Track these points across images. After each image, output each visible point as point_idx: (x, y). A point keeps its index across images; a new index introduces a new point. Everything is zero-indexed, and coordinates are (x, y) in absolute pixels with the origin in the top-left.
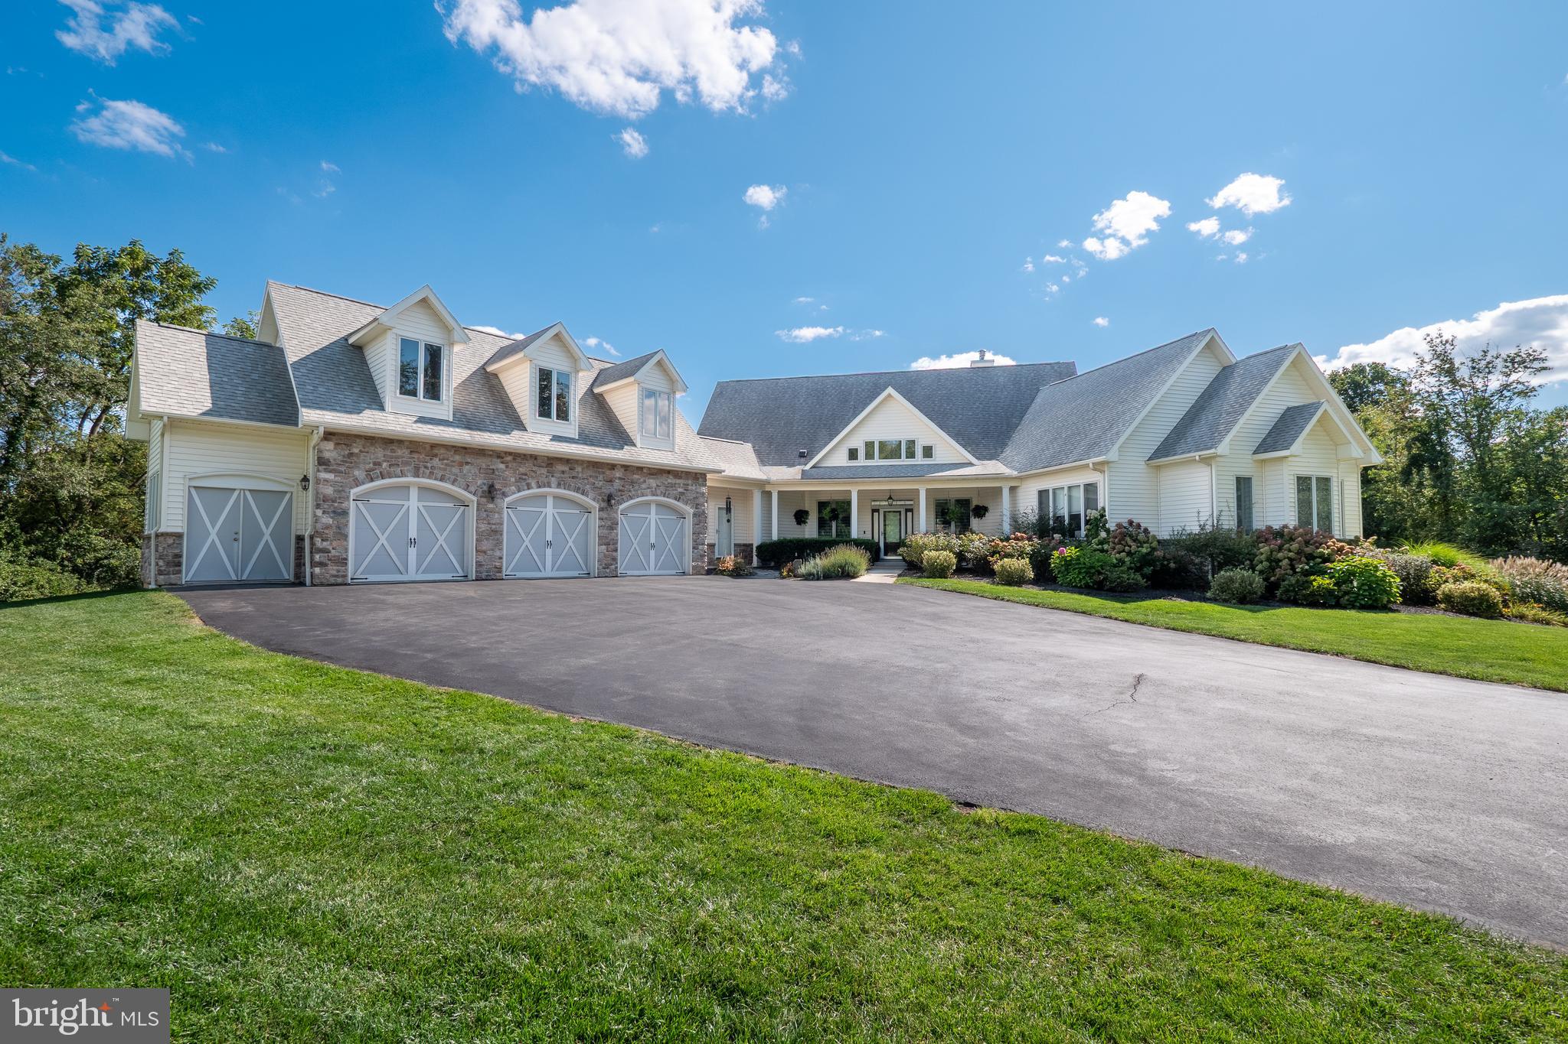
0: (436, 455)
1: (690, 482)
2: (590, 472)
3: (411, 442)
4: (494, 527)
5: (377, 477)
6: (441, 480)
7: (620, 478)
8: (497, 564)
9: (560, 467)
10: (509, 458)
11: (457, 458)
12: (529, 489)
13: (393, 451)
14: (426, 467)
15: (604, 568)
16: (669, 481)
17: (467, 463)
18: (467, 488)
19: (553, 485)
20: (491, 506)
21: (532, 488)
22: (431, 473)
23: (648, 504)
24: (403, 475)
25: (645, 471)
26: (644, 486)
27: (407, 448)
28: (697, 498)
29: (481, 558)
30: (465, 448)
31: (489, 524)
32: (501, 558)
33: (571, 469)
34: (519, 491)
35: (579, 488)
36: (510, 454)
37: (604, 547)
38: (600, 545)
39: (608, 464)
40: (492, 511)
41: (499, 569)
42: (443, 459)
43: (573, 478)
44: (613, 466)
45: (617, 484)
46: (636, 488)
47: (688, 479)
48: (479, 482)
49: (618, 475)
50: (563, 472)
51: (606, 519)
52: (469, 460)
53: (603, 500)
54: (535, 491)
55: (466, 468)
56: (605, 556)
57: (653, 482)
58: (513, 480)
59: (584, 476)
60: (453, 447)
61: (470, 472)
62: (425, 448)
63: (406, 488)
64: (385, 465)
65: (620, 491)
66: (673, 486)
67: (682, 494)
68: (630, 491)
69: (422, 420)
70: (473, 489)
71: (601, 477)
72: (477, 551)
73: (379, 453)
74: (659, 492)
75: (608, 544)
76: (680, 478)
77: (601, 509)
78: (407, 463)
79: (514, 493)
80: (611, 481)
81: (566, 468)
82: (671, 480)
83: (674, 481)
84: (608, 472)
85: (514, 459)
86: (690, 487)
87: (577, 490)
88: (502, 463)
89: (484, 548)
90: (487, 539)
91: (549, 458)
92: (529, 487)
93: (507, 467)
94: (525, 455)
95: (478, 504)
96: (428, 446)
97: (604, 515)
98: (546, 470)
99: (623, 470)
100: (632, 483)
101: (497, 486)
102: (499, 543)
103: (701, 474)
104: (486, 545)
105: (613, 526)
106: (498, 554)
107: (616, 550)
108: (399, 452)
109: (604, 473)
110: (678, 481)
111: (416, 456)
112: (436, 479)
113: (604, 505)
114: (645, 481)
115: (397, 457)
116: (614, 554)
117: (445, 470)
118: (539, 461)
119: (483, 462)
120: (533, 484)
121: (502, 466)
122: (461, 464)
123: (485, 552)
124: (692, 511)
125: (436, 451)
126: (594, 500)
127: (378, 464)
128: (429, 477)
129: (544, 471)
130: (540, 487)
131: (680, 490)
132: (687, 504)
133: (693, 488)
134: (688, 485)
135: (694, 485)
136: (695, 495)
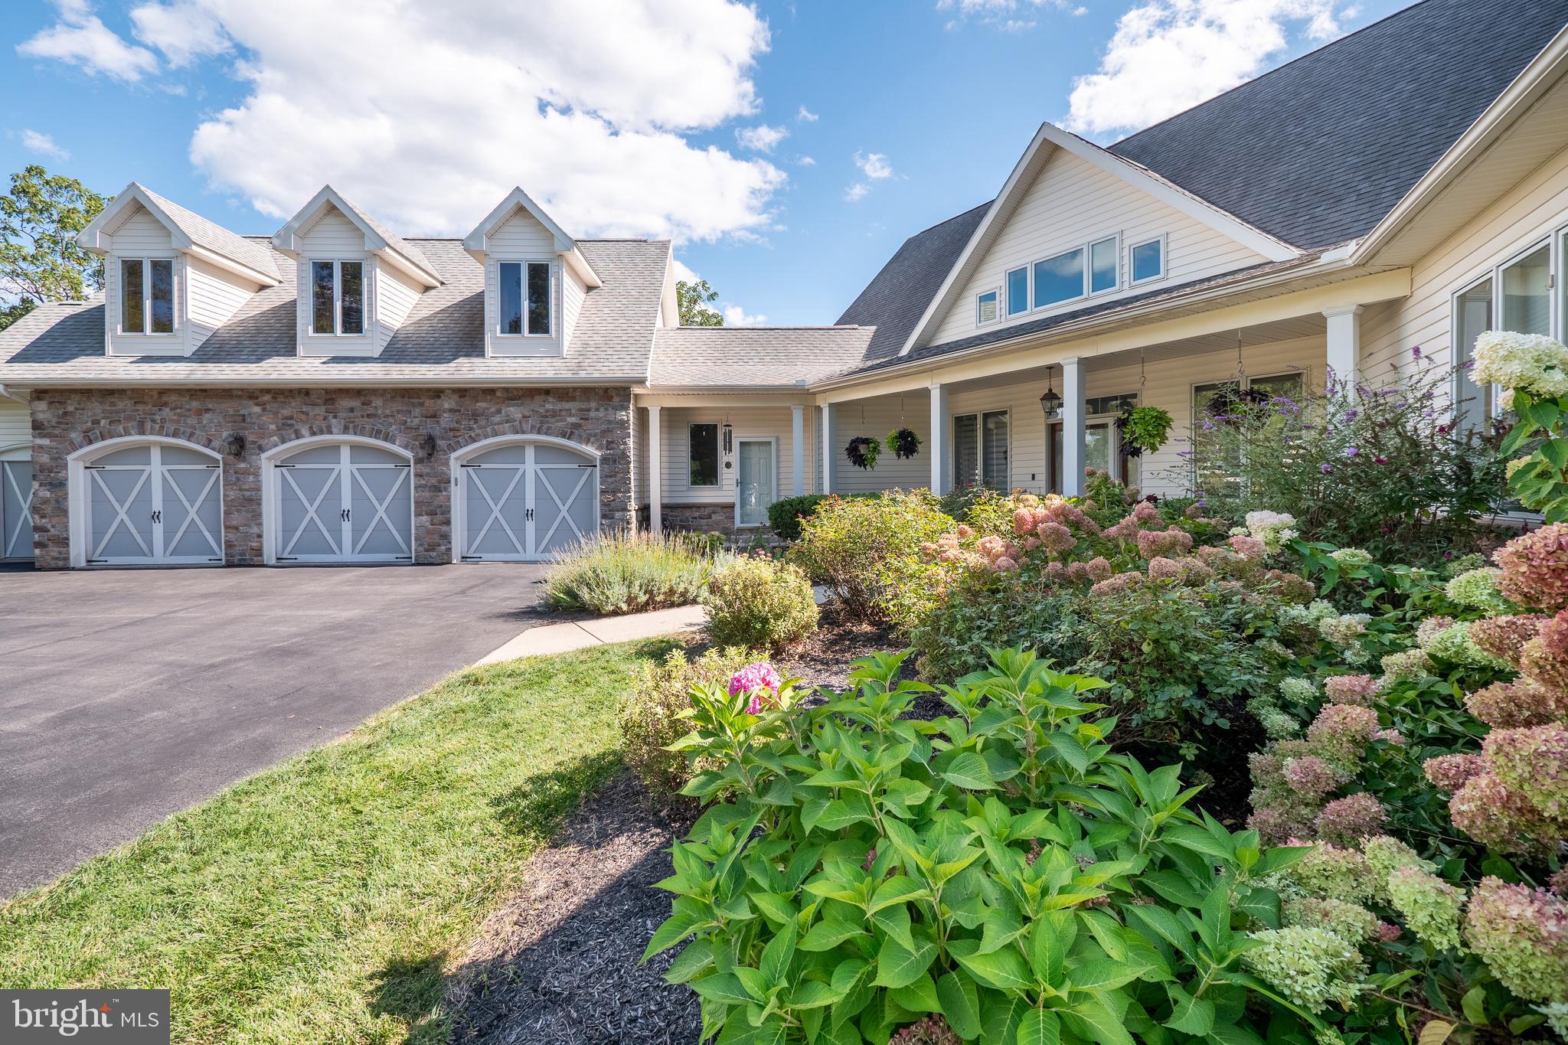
0: (166, 404)
1: (593, 405)
2: (396, 406)
3: (133, 390)
4: (248, 494)
5: (96, 440)
6: (175, 435)
7: (451, 411)
8: (254, 544)
9: (346, 403)
10: (267, 398)
11: (195, 404)
12: (298, 438)
13: (113, 404)
14: (153, 421)
15: (427, 550)
16: (549, 406)
17: (207, 410)
18: (208, 444)
19: (334, 430)
20: (242, 465)
21: (303, 437)
22: (162, 427)
23: (517, 447)
24: (127, 433)
25: (498, 394)
26: (497, 419)
27: (130, 398)
28: (609, 431)
29: (232, 536)
30: (205, 391)
31: (241, 490)
32: (260, 536)
33: (363, 404)
34: (283, 442)
35: (379, 432)
36: (268, 391)
37: (425, 518)
38: (418, 515)
39: (429, 390)
40: (246, 472)
41: (259, 552)
42: (175, 408)
43: (368, 416)
44: (436, 392)
45: (446, 419)
46: (483, 422)
47: (588, 400)
48: (225, 434)
49: (446, 406)
50: (352, 410)
51: (428, 474)
52: (210, 406)
53: (422, 447)
54: (308, 440)
55: (208, 416)
56: (429, 532)
57: (515, 412)
58: (273, 427)
59: (388, 412)
60: (189, 390)
61: (211, 421)
62: (152, 397)
64: (103, 422)
65: (451, 430)
66: (554, 414)
67: (577, 426)
68: (471, 429)
69: (146, 359)
70: (216, 443)
71: (417, 411)
72: (226, 527)
73: (96, 408)
74: (527, 427)
75: (432, 513)
76: (573, 399)
77: (418, 461)
78: (129, 418)
79: (276, 445)
80: (434, 416)
81: (355, 403)
82: (552, 404)
83: (559, 406)
84: (428, 403)
85: (274, 398)
86: (592, 414)
87: (376, 434)
88: (257, 405)
89: (235, 523)
90: (238, 511)
91: (327, 391)
92: (298, 436)
93: (264, 410)
94: (291, 391)
95: (225, 464)
96: (155, 393)
97: (425, 469)
98: (323, 408)
99: (456, 397)
100: (475, 416)
101: (251, 438)
102: (257, 517)
103: (616, 388)
104: (236, 519)
105: (442, 484)
106: (255, 530)
107: (448, 523)
108: (121, 405)
109: (422, 404)
110: (566, 405)
111: (140, 407)
112: (167, 435)
113: (422, 454)
114: (499, 411)
115: (117, 412)
116: (444, 528)
117: (178, 422)
118: (313, 397)
119: (229, 407)
120: (305, 431)
121: (257, 409)
122: (200, 413)
123: (237, 528)
124: (597, 454)
125: (165, 398)
126: (406, 447)
127: (96, 422)
128: (159, 434)
129: (320, 410)
130: (313, 434)
131: (572, 420)
132: (587, 442)
133: (601, 414)
134: (589, 410)
135: (602, 409)
136: (604, 427)
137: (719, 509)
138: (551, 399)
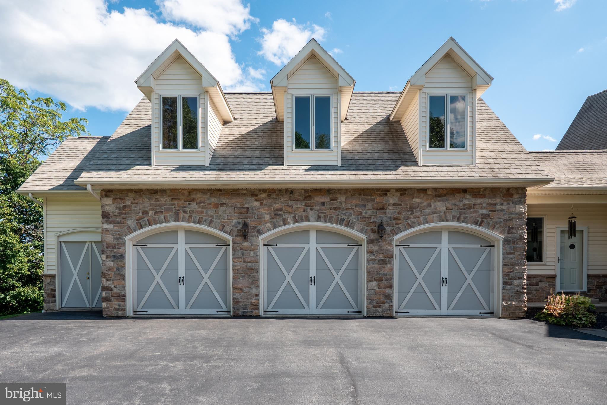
0: (193, 200)
1: (498, 200)
2: (356, 201)
3: (171, 190)
4: (249, 264)
5: (145, 225)
6: (199, 222)
7: (395, 205)
8: (253, 301)
9: (319, 199)
10: (264, 195)
11: (213, 200)
12: (285, 224)
13: (157, 200)
14: (185, 212)
15: (375, 307)
16: (466, 202)
17: (222, 204)
18: (222, 229)
19: (311, 219)
20: (246, 244)
21: (289, 224)
22: (190, 217)
23: (437, 232)
24: (166, 221)
25: (429, 192)
26: (428, 211)
27: (169, 196)
28: (510, 220)
29: (237, 295)
30: (220, 190)
31: (245, 262)
32: (257, 295)
33: (332, 200)
34: (275, 227)
35: (342, 220)
36: (264, 191)
37: (374, 284)
38: (369, 281)
39: (378, 190)
40: (248, 249)
41: (256, 306)
42: (200, 203)
43: (335, 208)
44: (384, 191)
45: (391, 211)
46: (417, 213)
47: (495, 196)
48: (234, 221)
49: (391, 201)
50: (323, 204)
51: (377, 251)
52: (224, 201)
53: (373, 231)
54: (292, 226)
55: (222, 208)
56: (376, 293)
57: (441, 205)
58: (268, 216)
59: (349, 206)
60: (209, 190)
61: (225, 212)
62: (184, 194)
63: (174, 232)
64: (150, 213)
65: (394, 219)
66: (470, 207)
67: (486, 216)
68: (409, 218)
69: (181, 168)
70: (228, 228)
71: (370, 205)
72: (234, 288)
73: (146, 203)
74: (449, 216)
75: (380, 280)
76: (483, 196)
77: (370, 242)
78: (168, 210)
79: (269, 230)
80: (383, 209)
81: (326, 199)
82: (468, 200)
83: (473, 201)
84: (379, 199)
85: (269, 195)
86: (498, 207)
87: (340, 222)
88: (257, 200)
89: (240, 286)
90: (243, 277)
91: (306, 191)
92: (285, 223)
93: (261, 204)
94: (280, 190)
95: (234, 243)
96: (186, 193)
97: (375, 247)
98: (303, 203)
99: (398, 194)
100: (412, 208)
101: (252, 224)
102: (256, 281)
103: (516, 188)
104: (242, 283)
105: (387, 259)
106: (254, 291)
107: (391, 287)
108: (162, 201)
109: (373, 200)
110: (479, 201)
111: (176, 202)
112: (194, 222)
113: (373, 236)
114: (429, 205)
115: (160, 206)
116: (388, 291)
117: (202, 212)
118: (296, 195)
119: (237, 202)
120: (290, 219)
121: (257, 204)
122: (216, 206)
123: (241, 289)
124: (502, 237)
125: (193, 196)
126: (361, 231)
127: (145, 213)
128: (189, 221)
129: (302, 204)
130: (296, 221)
131: (484, 212)
132: (493, 228)
133: (505, 207)
134: (495, 204)
135: (505, 204)
136: (506, 217)
137: (545, 279)
138: (468, 196)
